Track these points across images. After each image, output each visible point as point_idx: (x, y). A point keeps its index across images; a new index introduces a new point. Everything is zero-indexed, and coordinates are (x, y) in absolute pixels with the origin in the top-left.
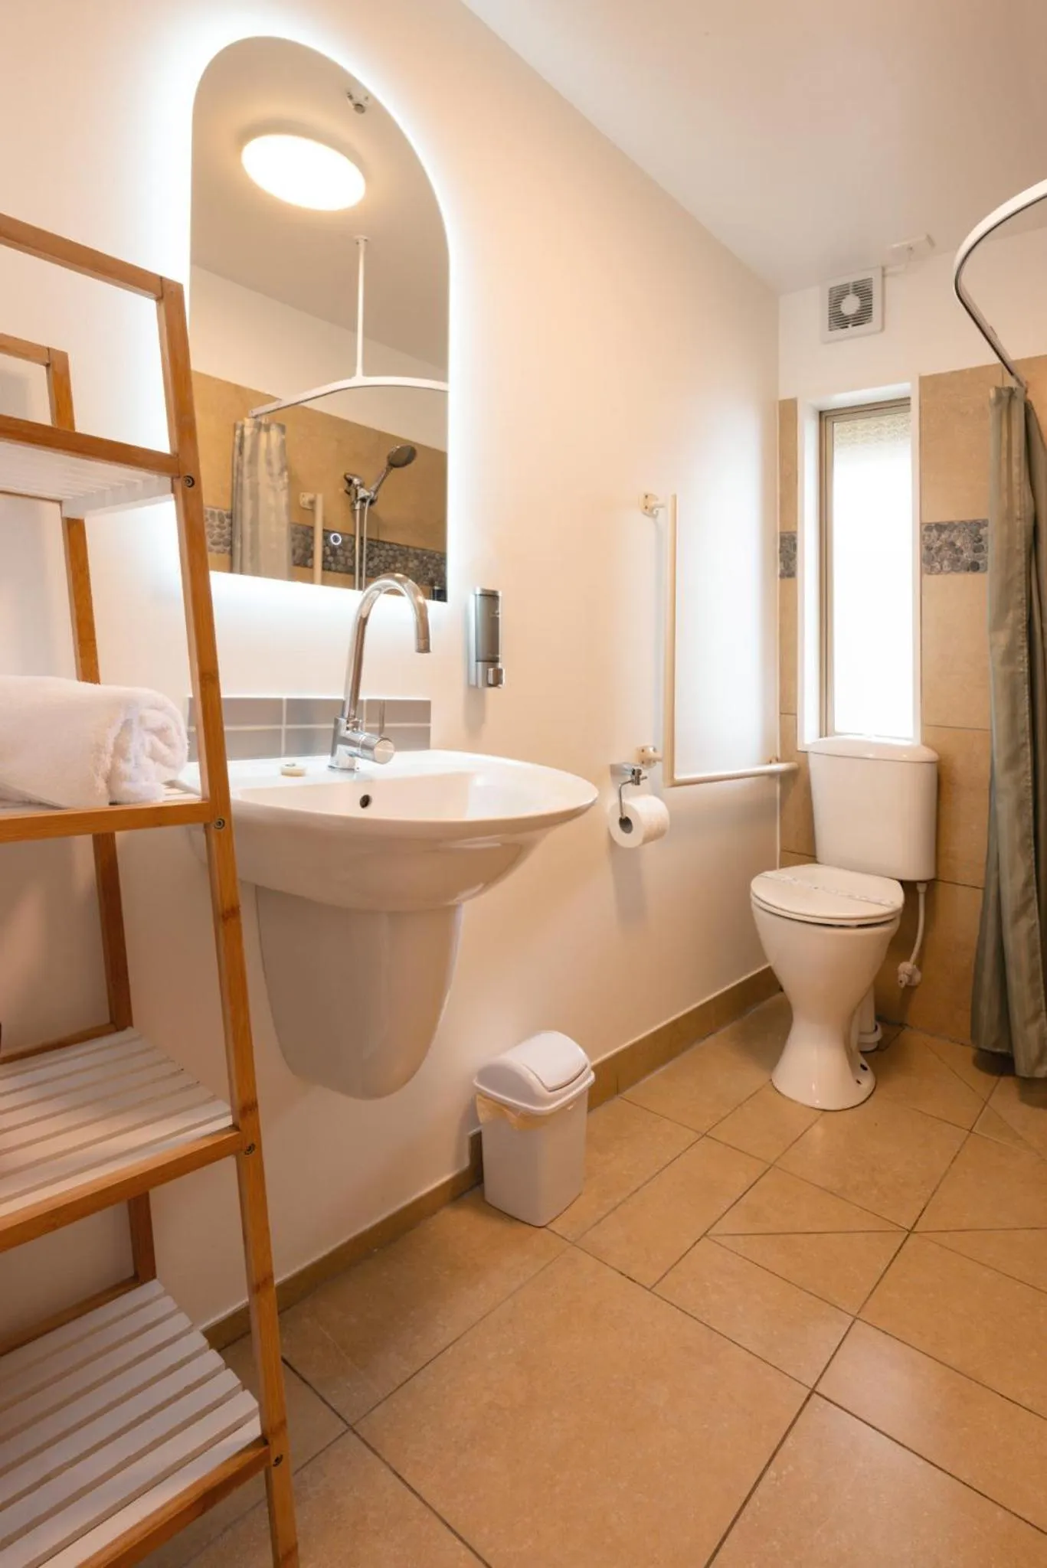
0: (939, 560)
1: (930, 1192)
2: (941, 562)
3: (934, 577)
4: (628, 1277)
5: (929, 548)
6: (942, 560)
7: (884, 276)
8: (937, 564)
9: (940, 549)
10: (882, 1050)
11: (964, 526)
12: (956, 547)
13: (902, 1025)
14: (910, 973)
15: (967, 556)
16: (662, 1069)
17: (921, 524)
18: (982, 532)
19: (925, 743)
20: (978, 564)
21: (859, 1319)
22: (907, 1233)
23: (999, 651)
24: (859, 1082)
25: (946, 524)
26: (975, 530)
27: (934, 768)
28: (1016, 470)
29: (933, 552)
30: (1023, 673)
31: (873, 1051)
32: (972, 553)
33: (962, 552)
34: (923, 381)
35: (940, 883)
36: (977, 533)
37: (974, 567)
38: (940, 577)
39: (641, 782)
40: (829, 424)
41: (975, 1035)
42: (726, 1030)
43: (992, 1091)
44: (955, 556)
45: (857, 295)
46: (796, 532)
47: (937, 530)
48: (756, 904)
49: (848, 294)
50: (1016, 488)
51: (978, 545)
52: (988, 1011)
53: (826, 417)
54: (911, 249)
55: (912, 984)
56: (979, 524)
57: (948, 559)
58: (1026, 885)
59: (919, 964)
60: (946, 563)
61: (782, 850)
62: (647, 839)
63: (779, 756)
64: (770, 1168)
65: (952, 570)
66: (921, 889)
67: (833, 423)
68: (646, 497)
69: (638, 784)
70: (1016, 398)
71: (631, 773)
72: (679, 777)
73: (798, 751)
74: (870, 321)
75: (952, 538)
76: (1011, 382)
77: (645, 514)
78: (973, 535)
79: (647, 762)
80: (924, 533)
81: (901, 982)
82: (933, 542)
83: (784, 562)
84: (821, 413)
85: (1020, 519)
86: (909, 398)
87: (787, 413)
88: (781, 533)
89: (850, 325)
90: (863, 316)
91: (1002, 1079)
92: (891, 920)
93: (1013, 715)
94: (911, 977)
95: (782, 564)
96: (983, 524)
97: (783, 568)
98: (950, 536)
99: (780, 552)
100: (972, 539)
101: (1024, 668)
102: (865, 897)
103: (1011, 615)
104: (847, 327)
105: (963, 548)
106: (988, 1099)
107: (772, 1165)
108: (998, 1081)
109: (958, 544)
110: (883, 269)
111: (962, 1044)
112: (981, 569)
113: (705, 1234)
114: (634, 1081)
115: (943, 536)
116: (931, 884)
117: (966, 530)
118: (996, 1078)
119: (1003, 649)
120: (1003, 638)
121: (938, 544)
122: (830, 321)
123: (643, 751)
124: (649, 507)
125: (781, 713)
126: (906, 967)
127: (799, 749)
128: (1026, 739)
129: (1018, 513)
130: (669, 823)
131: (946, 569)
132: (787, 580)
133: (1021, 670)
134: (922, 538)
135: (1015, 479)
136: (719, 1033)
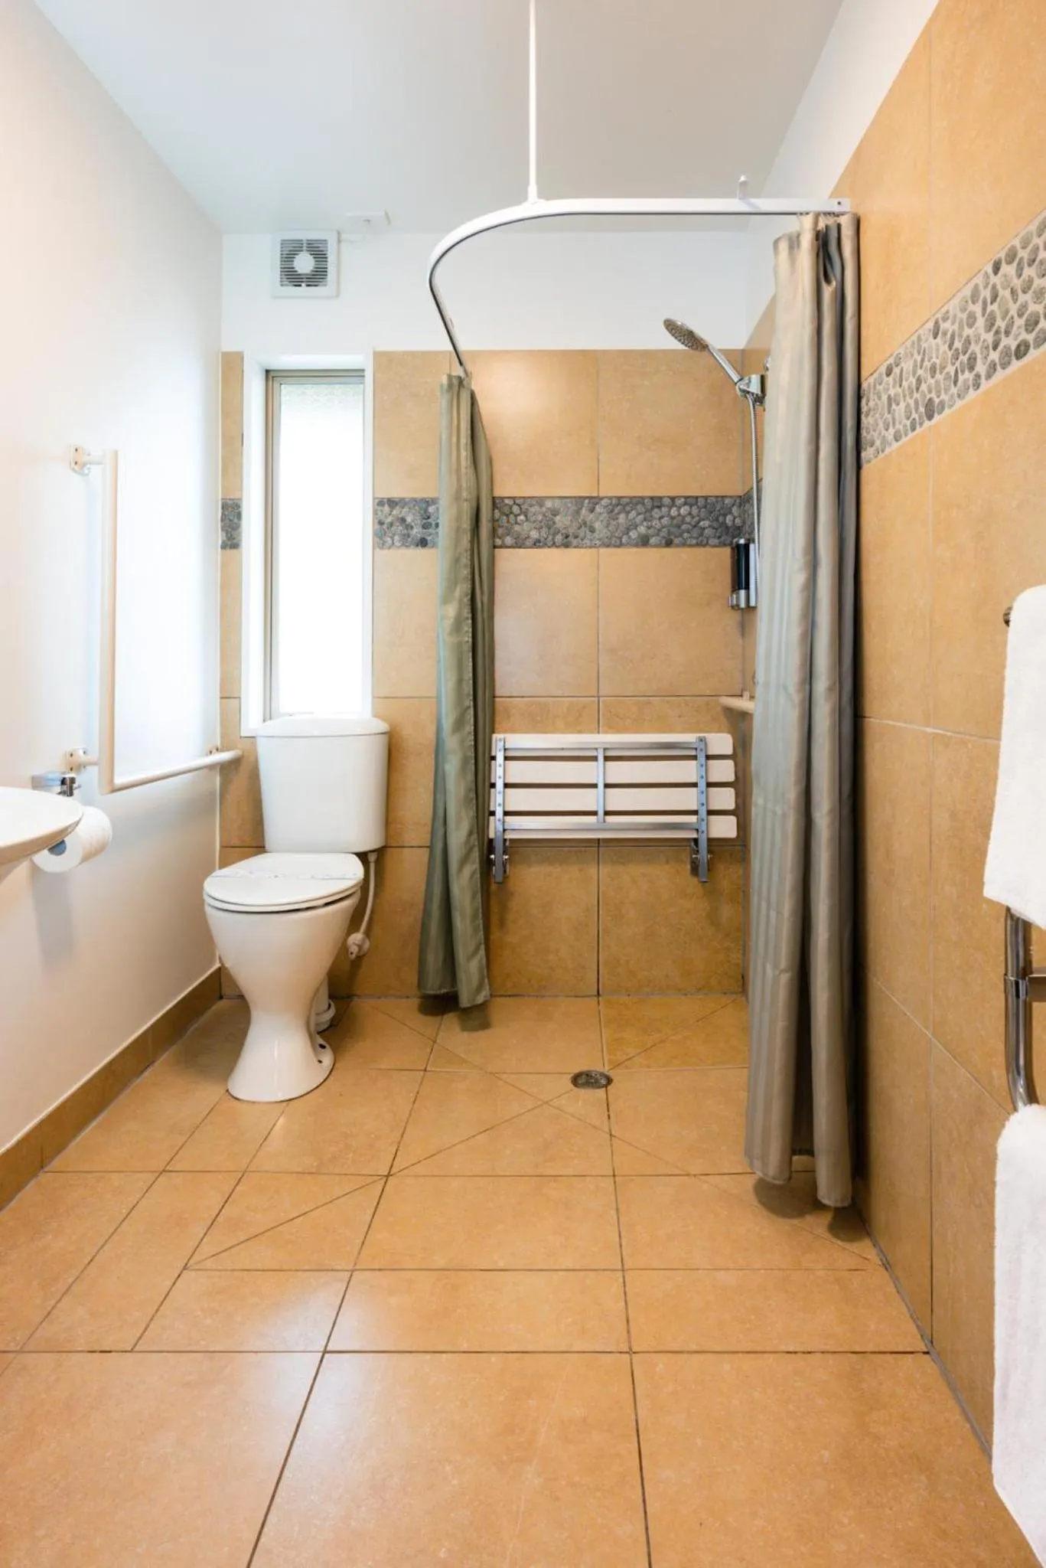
0: (390, 535)
1: (399, 1135)
2: (392, 538)
3: (386, 552)
4: (101, 1352)
5: (381, 523)
6: (394, 535)
7: (339, 241)
8: (389, 539)
9: (391, 524)
10: (336, 1026)
11: (414, 503)
12: (407, 523)
13: (350, 997)
14: (360, 943)
15: (417, 532)
16: (94, 1124)
17: (374, 499)
18: (431, 509)
19: (376, 715)
20: (426, 541)
21: (356, 1270)
22: (385, 1179)
23: (449, 622)
24: (320, 1062)
25: (397, 500)
26: (425, 507)
27: (385, 738)
28: (463, 454)
29: (385, 527)
30: (468, 642)
31: (327, 1029)
32: (421, 530)
33: (412, 528)
34: (378, 356)
35: (389, 849)
36: (426, 511)
37: (423, 543)
38: (392, 552)
39: (75, 792)
40: (276, 385)
41: (421, 983)
42: (165, 1057)
43: (439, 1029)
44: (406, 532)
45: (312, 254)
46: (240, 499)
47: (390, 506)
48: (210, 905)
49: (302, 251)
50: (463, 471)
51: (427, 521)
52: (434, 959)
53: (273, 377)
54: (369, 221)
55: (362, 953)
56: (428, 502)
57: (399, 535)
58: (470, 833)
59: (368, 933)
60: (397, 538)
61: (223, 847)
62: (86, 858)
63: (219, 744)
64: (243, 1176)
65: (403, 545)
66: (372, 858)
67: (281, 384)
68: (76, 450)
69: (71, 794)
70: (464, 387)
71: (60, 783)
72: (119, 781)
73: (241, 737)
74: (325, 285)
75: (403, 514)
76: (458, 371)
77: (73, 470)
78: (422, 512)
79: (79, 767)
80: (376, 507)
81: (352, 953)
82: (386, 517)
83: (227, 533)
84: (267, 372)
85: (466, 500)
86: (363, 370)
87: (231, 366)
88: (222, 499)
89: (303, 285)
90: (317, 277)
91: (445, 1017)
92: (354, 893)
93: (460, 681)
94: (360, 947)
95: (225, 535)
96: (433, 501)
97: (225, 538)
98: (401, 512)
99: (222, 520)
100: (422, 516)
101: (468, 637)
102: (327, 875)
103: (458, 589)
104: (300, 286)
105: (413, 524)
106: (436, 1038)
107: (245, 1171)
108: (442, 1019)
109: (409, 519)
110: (339, 233)
111: (408, 997)
112: (429, 545)
113: (185, 1268)
114: (60, 1148)
115: (394, 512)
116: (380, 852)
117: (417, 508)
118: (439, 1018)
119: (452, 620)
120: (451, 611)
121: (389, 519)
122: (281, 275)
123: (72, 755)
124: (79, 462)
125: (221, 698)
126: (357, 937)
127: (243, 734)
128: (469, 702)
129: (464, 494)
130: (111, 837)
131: (398, 544)
132: (230, 552)
133: (466, 639)
134: (375, 513)
135: (463, 463)
136: (156, 1064)
